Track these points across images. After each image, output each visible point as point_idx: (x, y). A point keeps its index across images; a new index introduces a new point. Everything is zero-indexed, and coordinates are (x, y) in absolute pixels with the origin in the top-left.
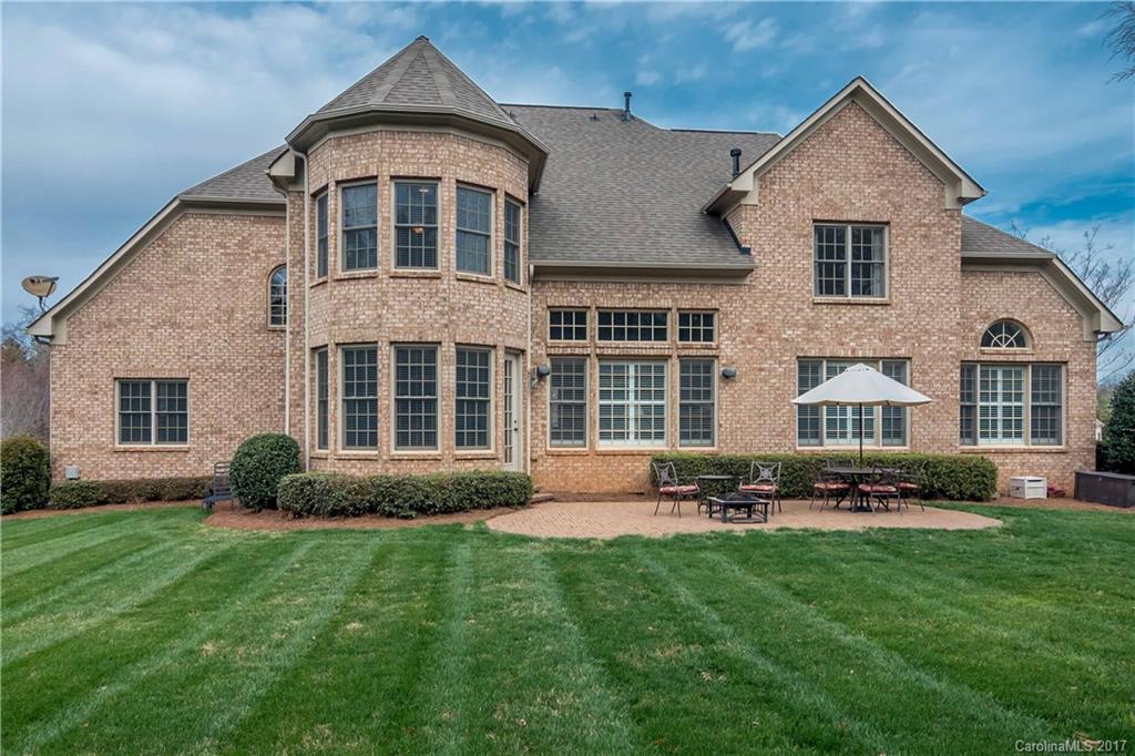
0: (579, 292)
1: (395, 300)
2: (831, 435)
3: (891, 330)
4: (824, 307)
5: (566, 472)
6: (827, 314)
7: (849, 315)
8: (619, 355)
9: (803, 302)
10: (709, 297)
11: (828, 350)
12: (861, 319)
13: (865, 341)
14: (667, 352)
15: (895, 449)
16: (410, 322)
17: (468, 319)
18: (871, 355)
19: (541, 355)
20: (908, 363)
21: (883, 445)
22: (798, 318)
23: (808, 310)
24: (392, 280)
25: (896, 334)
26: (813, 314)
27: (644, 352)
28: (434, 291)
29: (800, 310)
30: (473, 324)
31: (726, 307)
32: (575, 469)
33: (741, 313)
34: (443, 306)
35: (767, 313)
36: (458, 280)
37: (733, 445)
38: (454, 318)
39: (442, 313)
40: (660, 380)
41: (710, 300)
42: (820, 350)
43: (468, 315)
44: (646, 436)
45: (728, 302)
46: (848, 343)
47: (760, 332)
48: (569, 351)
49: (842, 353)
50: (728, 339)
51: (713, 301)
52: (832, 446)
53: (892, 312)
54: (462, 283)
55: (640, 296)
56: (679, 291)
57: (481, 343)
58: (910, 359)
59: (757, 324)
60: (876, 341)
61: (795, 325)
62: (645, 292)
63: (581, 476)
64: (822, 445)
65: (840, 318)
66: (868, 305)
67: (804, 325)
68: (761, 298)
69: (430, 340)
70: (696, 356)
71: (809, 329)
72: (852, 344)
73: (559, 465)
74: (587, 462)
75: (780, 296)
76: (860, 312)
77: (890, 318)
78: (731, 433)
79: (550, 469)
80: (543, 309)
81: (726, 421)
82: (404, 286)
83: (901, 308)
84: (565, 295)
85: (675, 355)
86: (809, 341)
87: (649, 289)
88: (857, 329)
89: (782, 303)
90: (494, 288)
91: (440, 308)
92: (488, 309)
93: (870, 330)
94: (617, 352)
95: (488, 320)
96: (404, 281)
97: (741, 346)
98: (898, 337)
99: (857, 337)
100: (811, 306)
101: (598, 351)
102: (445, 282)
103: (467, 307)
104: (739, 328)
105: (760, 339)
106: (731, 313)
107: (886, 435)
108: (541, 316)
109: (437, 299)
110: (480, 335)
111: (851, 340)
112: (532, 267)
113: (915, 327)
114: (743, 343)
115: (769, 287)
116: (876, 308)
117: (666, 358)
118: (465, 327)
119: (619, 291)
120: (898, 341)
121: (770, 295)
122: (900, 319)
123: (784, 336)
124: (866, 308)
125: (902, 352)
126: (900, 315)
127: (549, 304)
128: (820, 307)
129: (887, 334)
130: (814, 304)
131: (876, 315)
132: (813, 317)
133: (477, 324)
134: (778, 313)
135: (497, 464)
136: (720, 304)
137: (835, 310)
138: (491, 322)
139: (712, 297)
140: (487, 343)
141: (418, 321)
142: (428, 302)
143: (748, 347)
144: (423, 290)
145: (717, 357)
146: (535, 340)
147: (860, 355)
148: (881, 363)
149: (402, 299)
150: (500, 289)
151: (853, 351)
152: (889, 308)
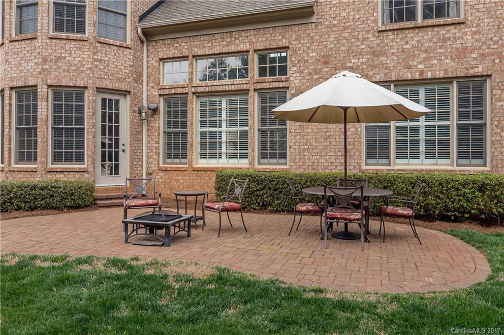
0: (180, 45)
1: (12, 58)
2: (399, 156)
3: (465, 49)
4: (390, 33)
5: (172, 183)
6: (392, 40)
7: (416, 38)
8: (209, 92)
9: (368, 32)
10: (280, 37)
11: (394, 74)
12: (431, 40)
13: (435, 62)
14: (245, 87)
15: (473, 169)
16: (20, 72)
17: (59, 67)
18: (442, 75)
19: (155, 95)
20: (488, 81)
21: (458, 165)
22: (363, 47)
23: (372, 39)
24: (10, 44)
25: (471, 52)
26: (378, 42)
27: (227, 88)
28: (33, 48)
29: (364, 39)
30: (64, 71)
31: (295, 45)
32: (177, 181)
33: (308, 48)
34: (38, 59)
35: (332, 46)
36: (50, 38)
37: (301, 164)
38: (47, 67)
39: (37, 64)
40: (245, 111)
41: (281, 40)
42: (385, 74)
43: (60, 64)
44: (234, 156)
45: (297, 39)
46: (416, 66)
47: (326, 63)
48: (173, 91)
49: (409, 76)
50: (296, 72)
51: (284, 41)
52: (401, 166)
53: (467, 30)
54: (53, 41)
55: (224, 43)
56: (255, 35)
57: (71, 84)
58: (490, 76)
59: (323, 57)
60: (448, 61)
61: (361, 54)
62: (228, 40)
63: (181, 186)
64: (389, 165)
65: (407, 43)
66: (438, 26)
67: (368, 53)
68: (328, 33)
69: (30, 84)
70: (269, 89)
71: (374, 55)
72: (420, 66)
73: (166, 177)
74: (185, 176)
75: (345, 28)
76: (430, 34)
77: (466, 37)
78: (300, 153)
79: (160, 180)
80: (156, 61)
81: (295, 143)
82: (17, 47)
83: (478, 25)
84: (171, 49)
85: (252, 89)
86: (373, 67)
87: (231, 37)
88: (426, 51)
89: (347, 35)
90: (85, 43)
91: (36, 61)
92: (79, 59)
93: (439, 51)
94: (207, 89)
95: (78, 68)
96: (17, 43)
97: (308, 77)
98: (474, 55)
99: (427, 59)
100: (377, 34)
101: (193, 90)
102: (40, 41)
103: (58, 59)
104: (306, 62)
105: (326, 69)
106: (299, 50)
107: (462, 155)
108: (155, 66)
109: (35, 54)
110: (71, 79)
111: (420, 63)
112: (139, 30)
113: (497, 42)
114: (310, 74)
115: (335, 22)
116: (447, 28)
117: (246, 92)
118: (56, 73)
119: (209, 41)
120: (475, 59)
121: (335, 29)
122: (477, 37)
123: (349, 65)
124: (436, 29)
125: (480, 70)
126: (475, 33)
127: (160, 57)
128: (385, 34)
129: (463, 52)
130: (380, 31)
131: (448, 36)
132: (378, 45)
133: (69, 71)
134: (343, 45)
135: (86, 175)
136: (290, 42)
137: (400, 36)
138: (82, 69)
139: (283, 37)
140: (78, 85)
141: (25, 71)
142: (30, 57)
143: (315, 77)
144: (27, 49)
145: (288, 88)
146: (150, 85)
147: (429, 75)
148: (455, 83)
149: (16, 56)
150: (91, 44)
151: (421, 73)
152: (463, 26)
